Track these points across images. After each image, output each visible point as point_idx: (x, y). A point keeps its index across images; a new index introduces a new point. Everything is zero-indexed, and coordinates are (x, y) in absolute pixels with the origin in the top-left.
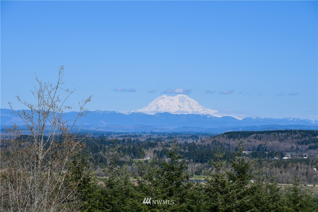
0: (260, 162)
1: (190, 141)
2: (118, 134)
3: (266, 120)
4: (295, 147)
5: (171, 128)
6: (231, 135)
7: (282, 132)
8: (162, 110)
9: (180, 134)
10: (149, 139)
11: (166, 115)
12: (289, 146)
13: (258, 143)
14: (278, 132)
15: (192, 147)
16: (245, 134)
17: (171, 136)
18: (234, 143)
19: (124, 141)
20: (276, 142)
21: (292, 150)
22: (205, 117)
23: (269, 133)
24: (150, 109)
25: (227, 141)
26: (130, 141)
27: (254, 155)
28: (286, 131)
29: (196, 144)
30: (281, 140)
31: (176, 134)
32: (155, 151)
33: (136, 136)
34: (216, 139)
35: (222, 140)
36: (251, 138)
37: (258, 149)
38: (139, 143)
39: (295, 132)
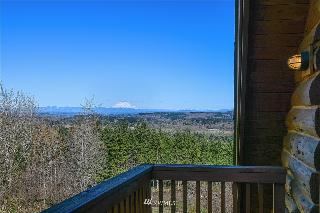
0: (149, 122)
1: (128, 116)
2: (106, 114)
3: (151, 109)
4: (160, 118)
5: (122, 112)
6: (141, 114)
7: (156, 113)
8: (119, 107)
9: (125, 114)
10: (116, 116)
11: (121, 108)
12: (158, 117)
13: (149, 116)
14: (155, 113)
15: (129, 118)
16: (145, 114)
17: (122, 115)
18: (141, 116)
19: (108, 116)
20: (154, 116)
21: (159, 118)
22: (132, 109)
23: (152, 113)
24: (116, 107)
25: (139, 116)
26: (110, 117)
27: (148, 120)
28: (157, 113)
29: (130, 117)
30: (156, 116)
31: (124, 114)
32: (117, 119)
33: (111, 115)
34: (136, 115)
35: (138, 116)
36: (146, 115)
37: (149, 118)
38: (112, 117)
39: (160, 113)
